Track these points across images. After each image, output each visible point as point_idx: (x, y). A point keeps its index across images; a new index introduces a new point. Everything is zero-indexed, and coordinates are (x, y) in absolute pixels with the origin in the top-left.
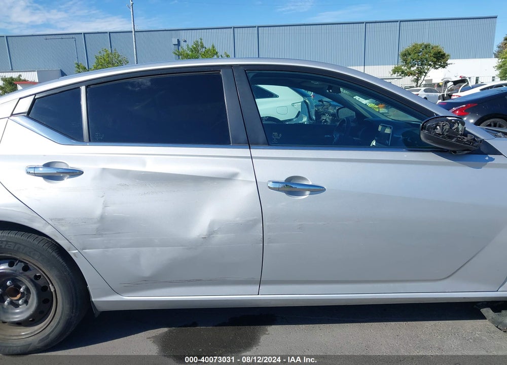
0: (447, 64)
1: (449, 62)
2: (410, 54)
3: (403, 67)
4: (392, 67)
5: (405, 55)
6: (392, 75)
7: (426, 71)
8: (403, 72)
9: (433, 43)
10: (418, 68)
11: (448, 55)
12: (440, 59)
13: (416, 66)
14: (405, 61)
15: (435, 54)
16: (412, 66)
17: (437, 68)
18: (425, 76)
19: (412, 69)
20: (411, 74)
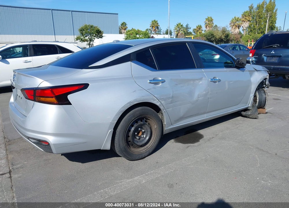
0: (102, 36)
1: (103, 35)
2: (84, 30)
3: (81, 37)
4: (76, 37)
5: (81, 30)
6: (76, 41)
7: (93, 39)
8: (82, 40)
9: (95, 25)
10: (89, 38)
11: (103, 32)
12: (99, 34)
13: (88, 36)
14: (82, 34)
15: (96, 31)
16: (86, 37)
17: (98, 38)
18: (93, 42)
19: (86, 38)
20: (86, 41)
